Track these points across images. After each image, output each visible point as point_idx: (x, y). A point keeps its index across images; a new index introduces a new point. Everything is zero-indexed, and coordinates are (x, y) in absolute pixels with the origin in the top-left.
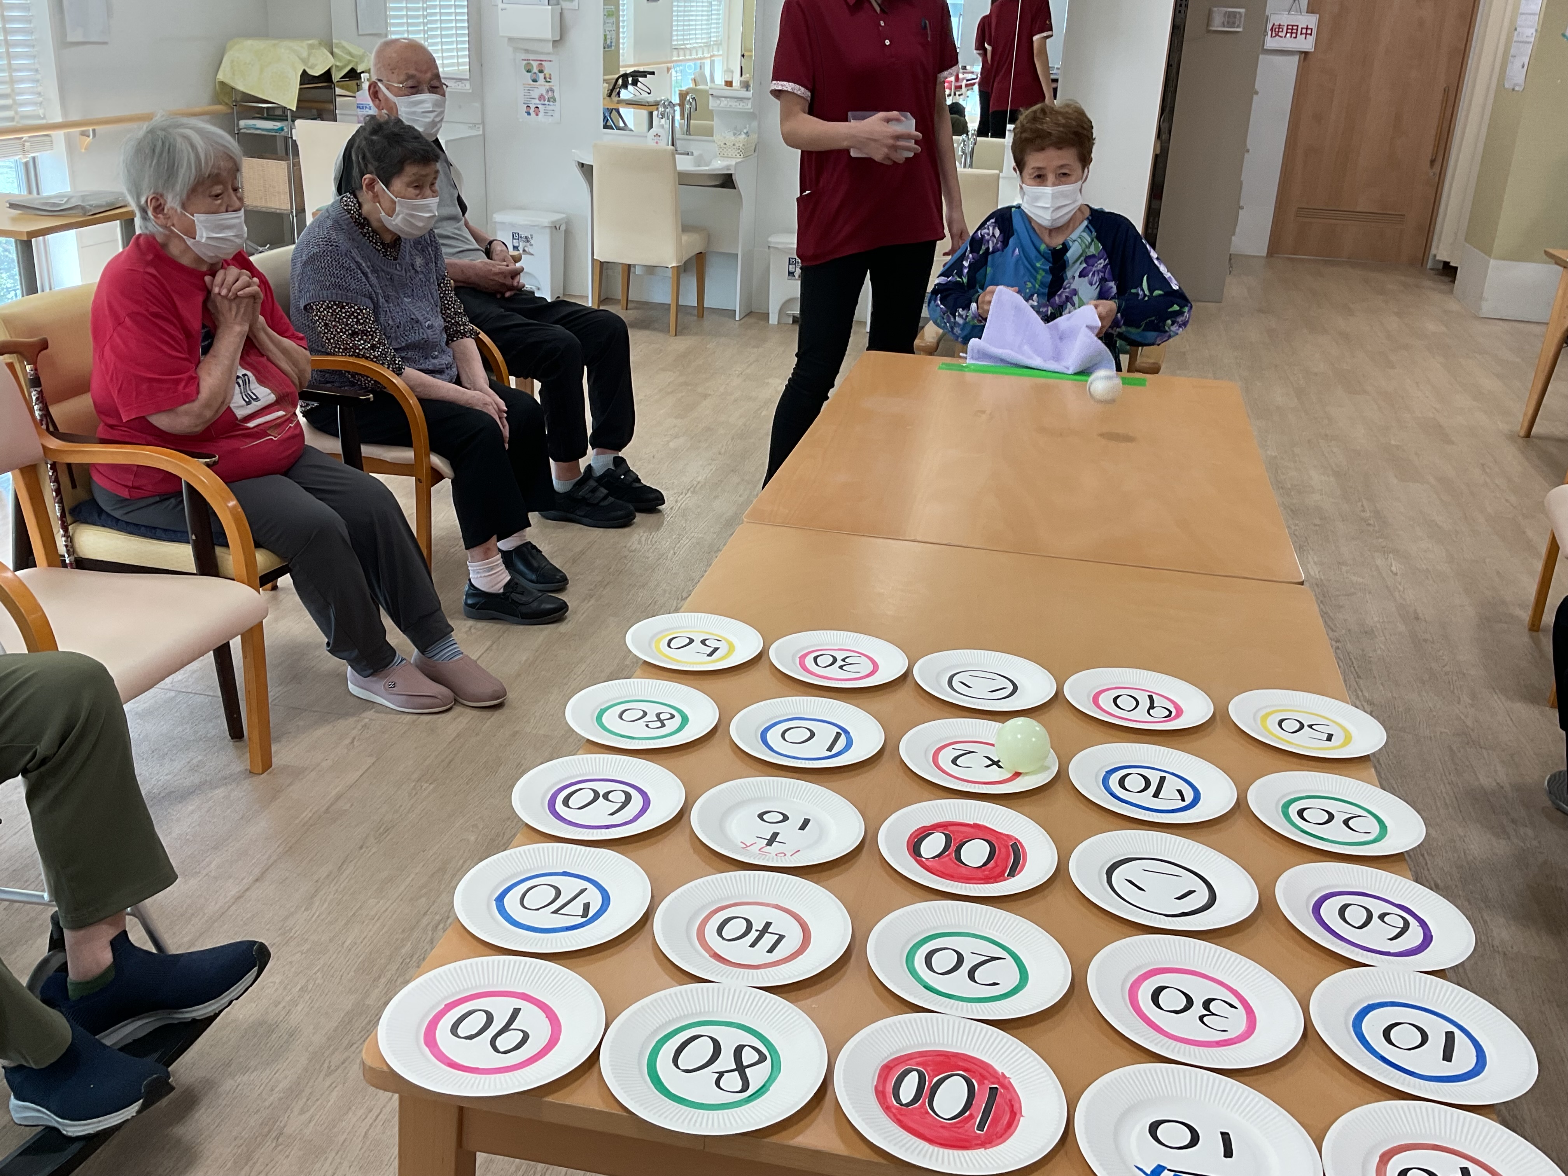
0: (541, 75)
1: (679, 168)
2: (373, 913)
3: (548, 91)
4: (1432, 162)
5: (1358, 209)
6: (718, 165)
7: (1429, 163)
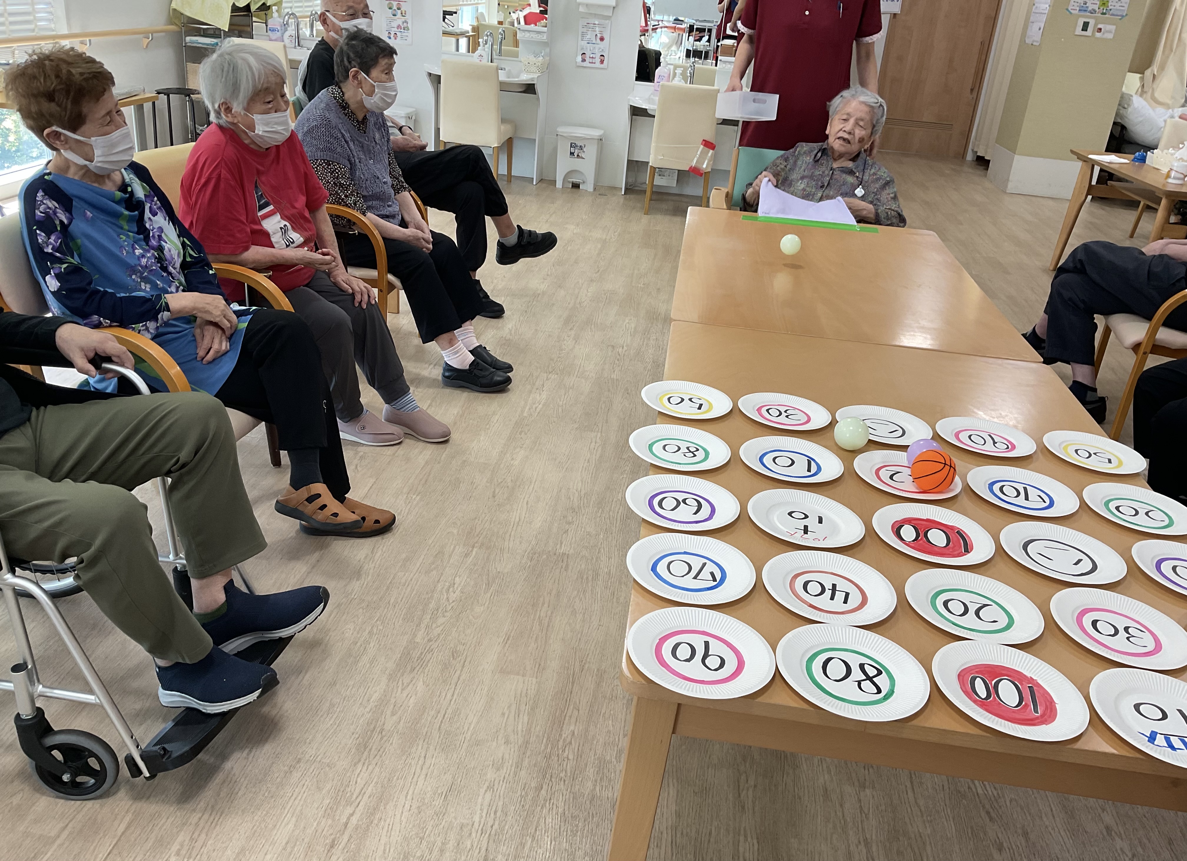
0: (399, 12)
1: (500, 79)
2: (403, 581)
3: (403, 23)
4: (972, 90)
5: (924, 120)
6: (525, 78)
7: (969, 91)
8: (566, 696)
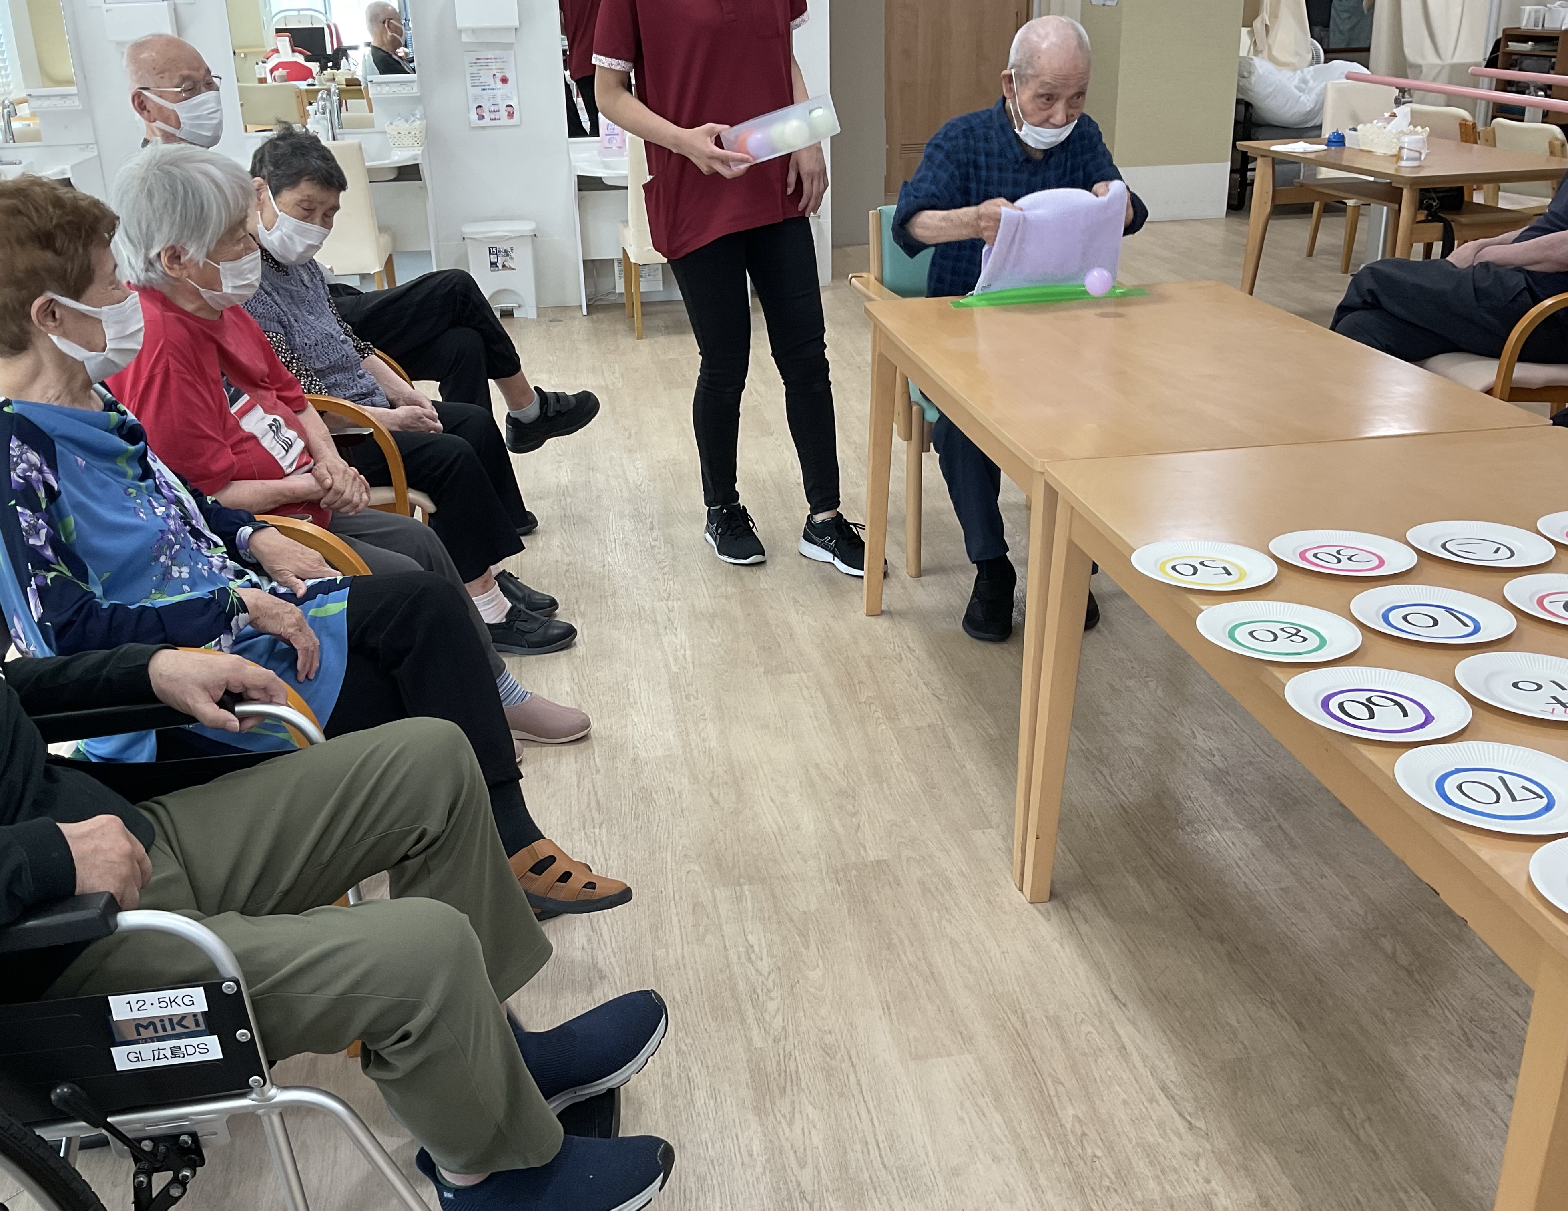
8: (1030, 1068)
